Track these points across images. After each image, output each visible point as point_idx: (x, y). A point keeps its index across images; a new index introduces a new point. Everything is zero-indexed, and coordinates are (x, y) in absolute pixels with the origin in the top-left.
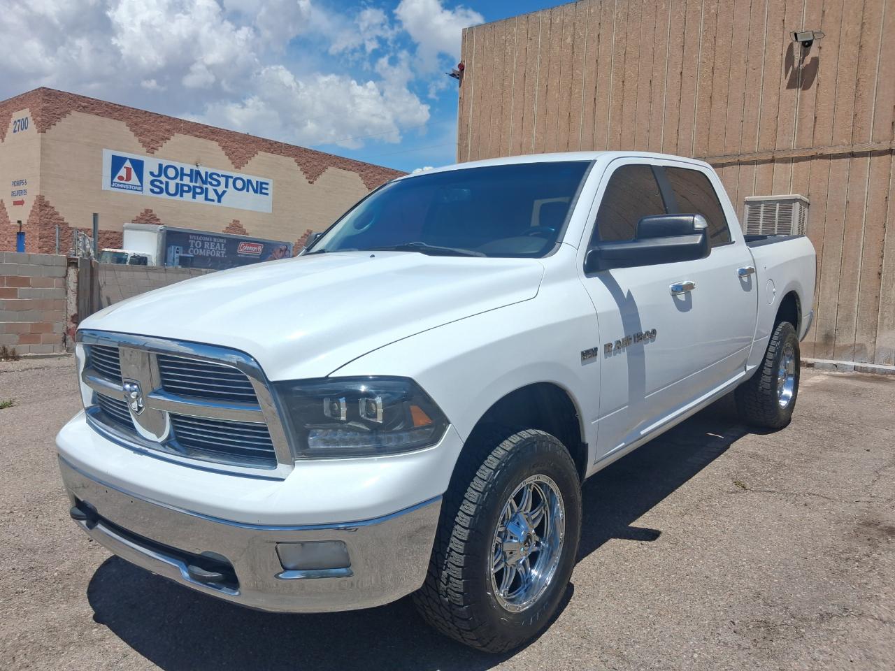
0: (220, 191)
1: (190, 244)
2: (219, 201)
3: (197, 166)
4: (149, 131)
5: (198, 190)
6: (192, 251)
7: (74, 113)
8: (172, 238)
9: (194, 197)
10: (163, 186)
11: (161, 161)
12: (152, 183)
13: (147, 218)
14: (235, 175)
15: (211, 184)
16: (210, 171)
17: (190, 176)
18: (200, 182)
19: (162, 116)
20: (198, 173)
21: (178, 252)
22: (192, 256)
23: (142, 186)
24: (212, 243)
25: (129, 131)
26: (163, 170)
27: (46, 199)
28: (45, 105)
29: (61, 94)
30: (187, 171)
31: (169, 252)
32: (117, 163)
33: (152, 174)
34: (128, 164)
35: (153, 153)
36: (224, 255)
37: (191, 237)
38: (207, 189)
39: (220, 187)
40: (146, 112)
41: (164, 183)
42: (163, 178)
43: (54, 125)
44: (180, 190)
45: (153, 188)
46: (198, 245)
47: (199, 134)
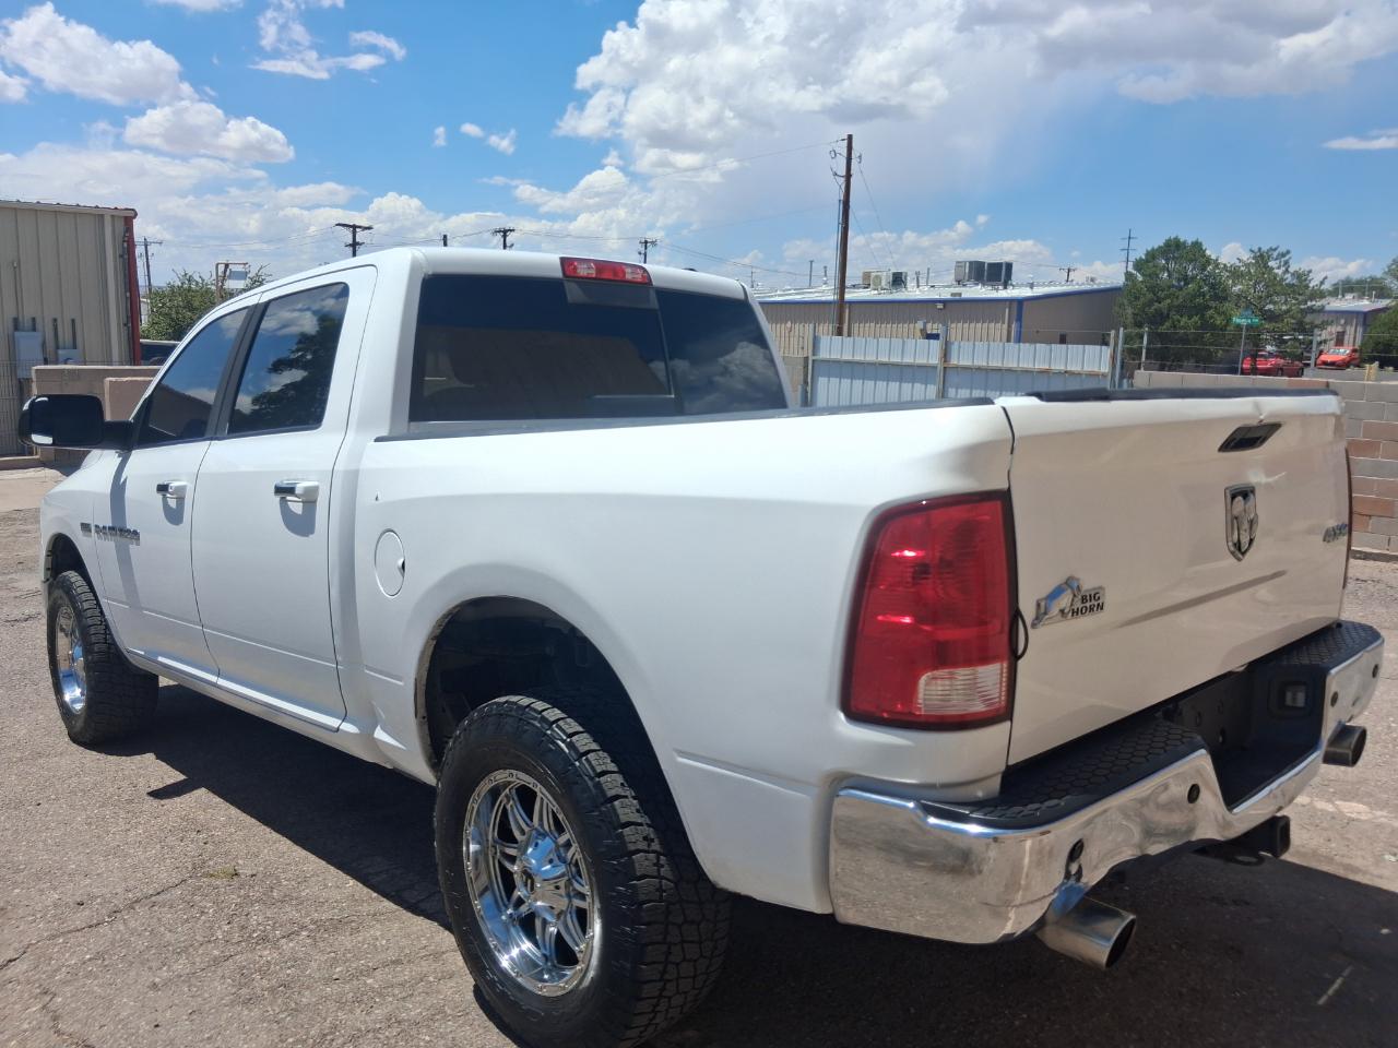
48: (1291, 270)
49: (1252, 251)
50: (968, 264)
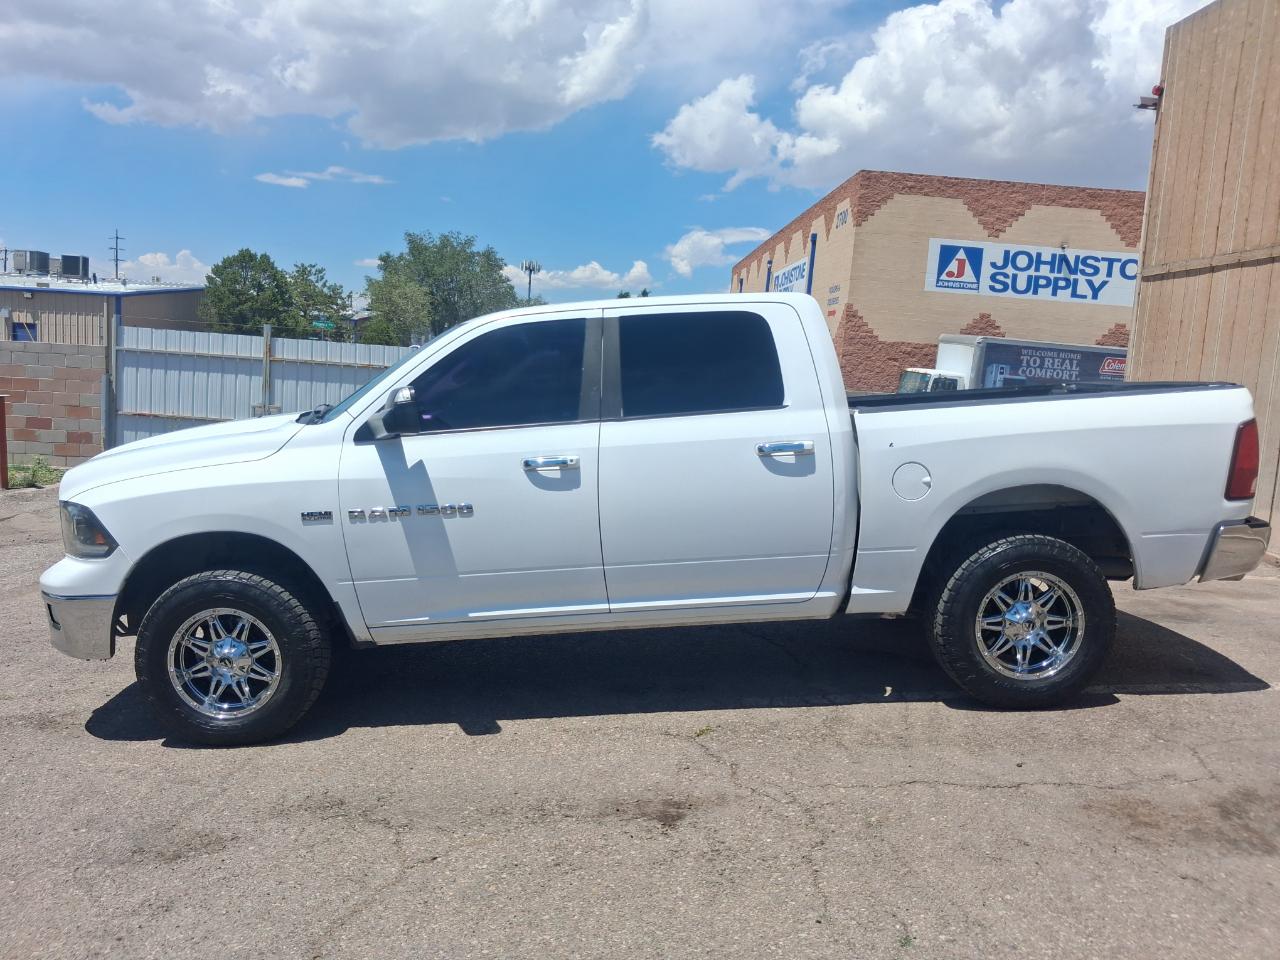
0: (1097, 281)
1: (1022, 361)
2: (1095, 296)
3: (1064, 248)
4: (995, 208)
5: (1062, 283)
6: (1024, 372)
7: (897, 196)
8: (994, 354)
9: (1054, 293)
10: (1009, 281)
11: (1007, 247)
12: (993, 278)
13: (982, 325)
14: (1125, 257)
15: (1083, 272)
16: (1083, 254)
17: (1052, 264)
18: (1066, 271)
19: (1014, 185)
20: (1064, 259)
21: (1002, 373)
22: (1024, 378)
23: (978, 283)
24: (1056, 360)
25: (966, 211)
26: (1009, 259)
27: (855, 308)
28: (863, 191)
29: (883, 174)
30: (1046, 257)
31: (988, 373)
32: (947, 254)
33: (993, 265)
34: (961, 255)
35: (997, 237)
36: (1076, 377)
37: (1024, 352)
38: (1076, 281)
39: (1098, 276)
40: (992, 182)
41: (1011, 275)
42: (1010, 270)
43: (872, 215)
44: (1034, 285)
45: (993, 284)
46: (1035, 362)
47: (1069, 202)
48: (328, 284)
49: (297, 266)
50: (28, 254)
